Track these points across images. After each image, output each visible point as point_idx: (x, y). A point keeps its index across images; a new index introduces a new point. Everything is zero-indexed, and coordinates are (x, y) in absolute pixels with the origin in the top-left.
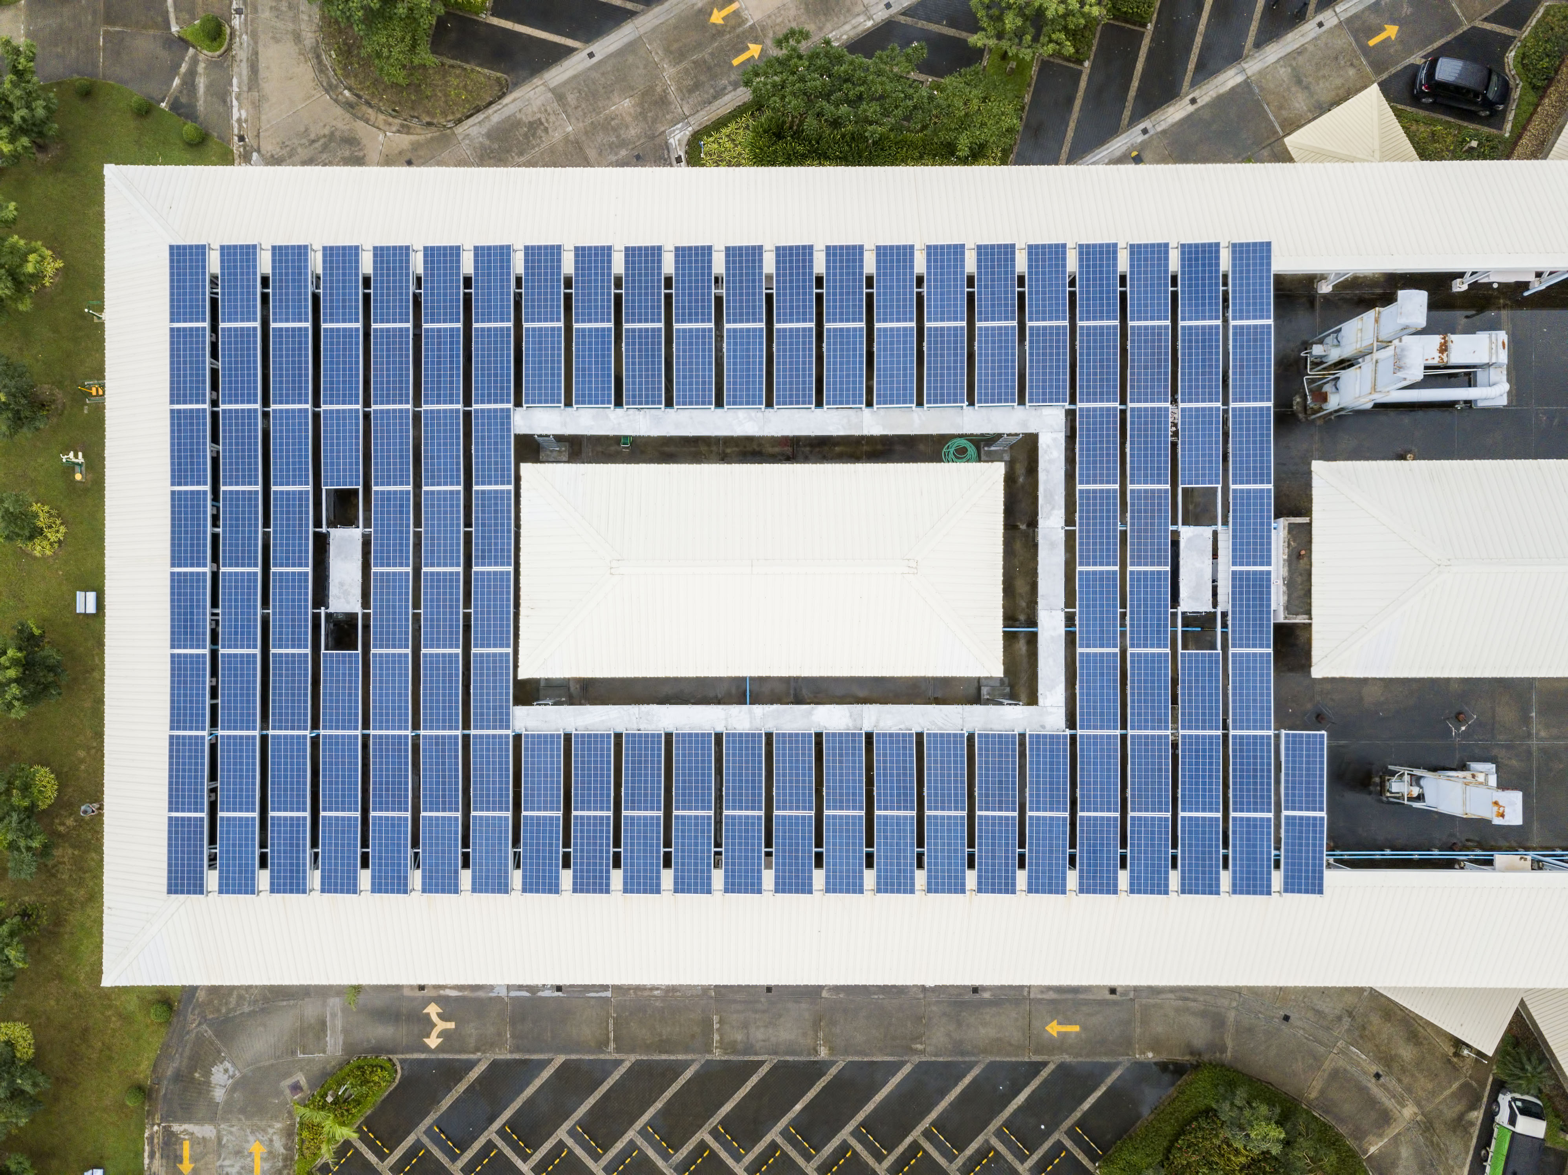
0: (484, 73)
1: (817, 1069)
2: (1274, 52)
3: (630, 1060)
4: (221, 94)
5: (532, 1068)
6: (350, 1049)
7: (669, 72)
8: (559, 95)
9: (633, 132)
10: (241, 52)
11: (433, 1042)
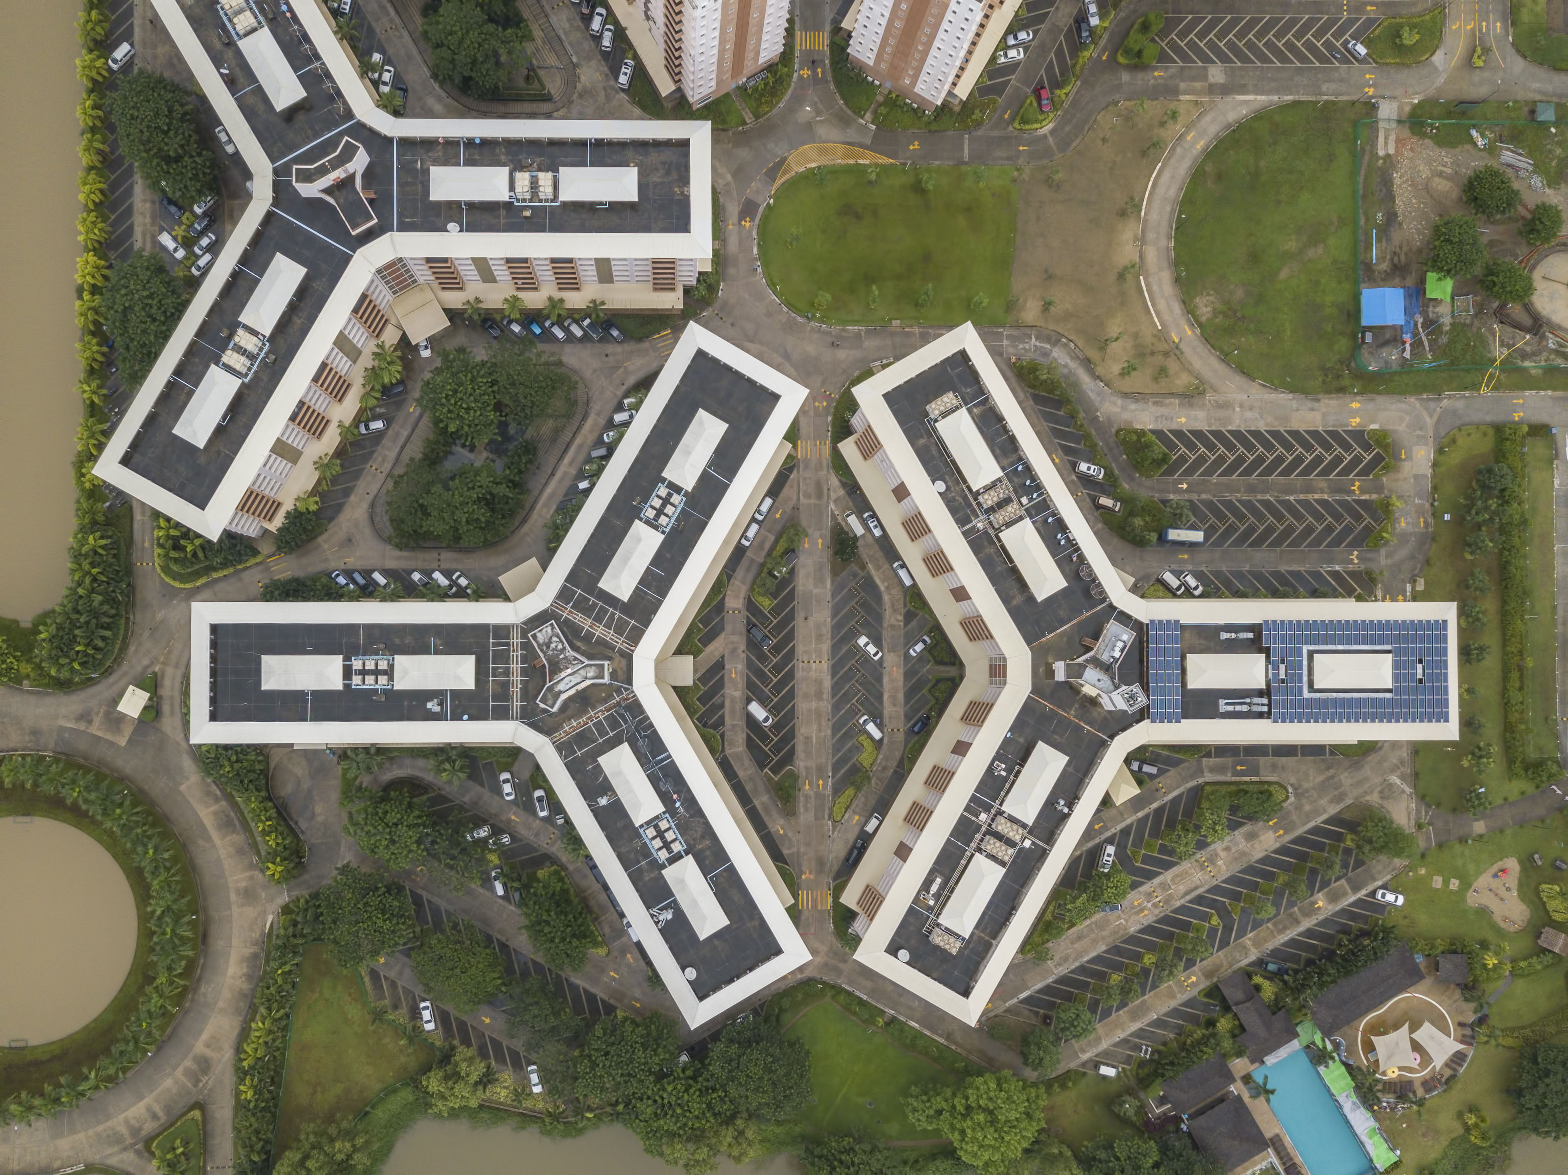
0: (1346, 816)
1: (1250, 545)
2: (1128, 821)
3: (1302, 548)
4: (1418, 811)
5: (1328, 546)
6: (1378, 551)
7: (1294, 818)
8: (1325, 811)
9: (1304, 801)
10: (1413, 822)
11: (1356, 553)
